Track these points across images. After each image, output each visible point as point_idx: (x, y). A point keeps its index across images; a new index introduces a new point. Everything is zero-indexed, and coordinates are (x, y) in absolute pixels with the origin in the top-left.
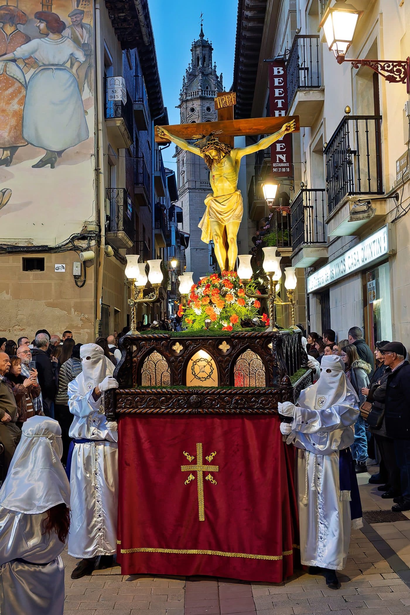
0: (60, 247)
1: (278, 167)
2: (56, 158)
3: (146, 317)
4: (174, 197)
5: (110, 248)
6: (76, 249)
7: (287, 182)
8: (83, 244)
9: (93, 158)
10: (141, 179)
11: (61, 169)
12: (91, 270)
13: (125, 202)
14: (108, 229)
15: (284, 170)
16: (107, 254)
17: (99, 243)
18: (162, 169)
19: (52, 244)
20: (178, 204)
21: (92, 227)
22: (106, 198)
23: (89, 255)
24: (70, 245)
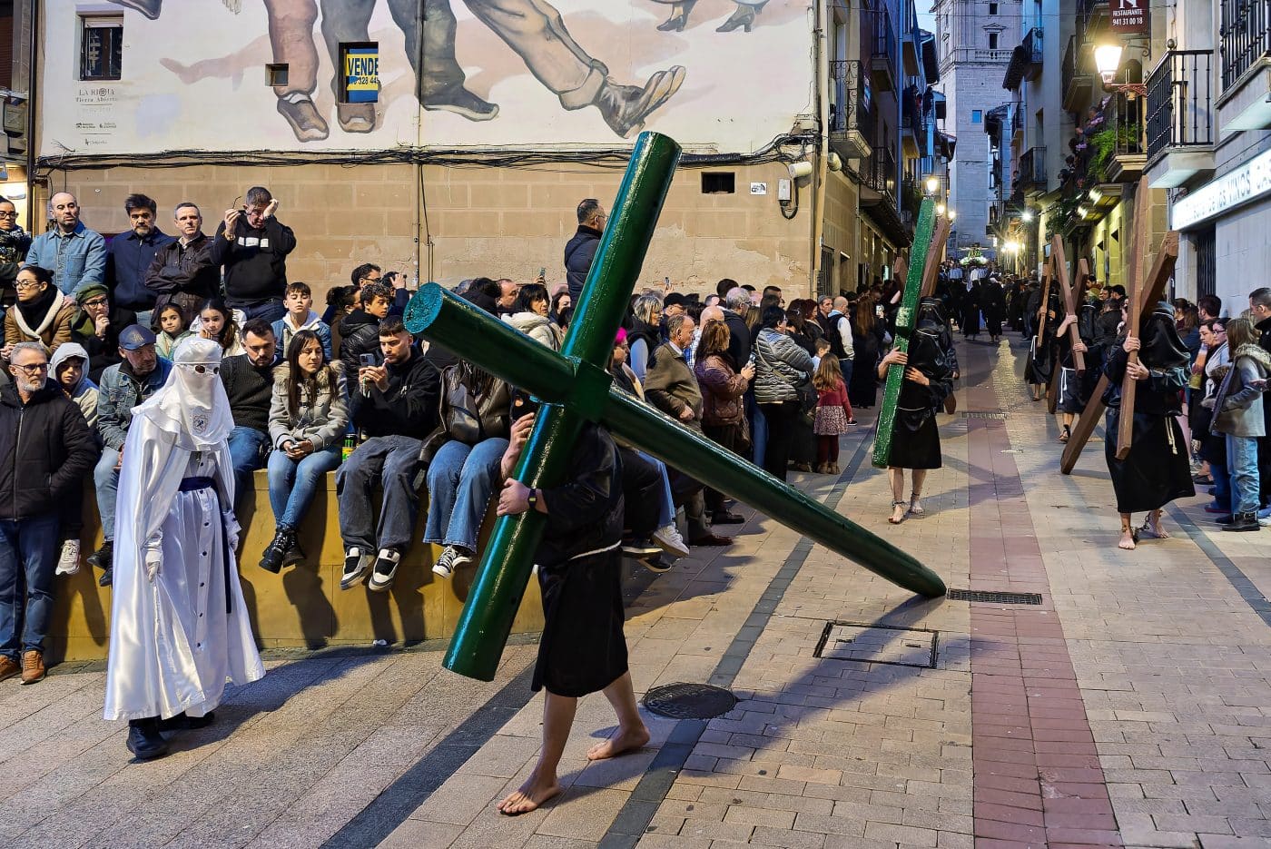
0: (759, 156)
1: (1122, 17)
2: (752, 15)
3: (887, 269)
4: (933, 76)
5: (836, 158)
6: (783, 158)
7: (1138, 42)
8: (794, 150)
9: (811, 14)
10: (881, 48)
11: (762, 32)
12: (806, 193)
13: (861, 83)
14: (832, 127)
15: (1133, 21)
16: (831, 166)
17: (819, 149)
18: (915, 31)
19: (746, 151)
20: (937, 88)
21: (810, 124)
22: (830, 76)
23: (804, 167)
24: (774, 152)
